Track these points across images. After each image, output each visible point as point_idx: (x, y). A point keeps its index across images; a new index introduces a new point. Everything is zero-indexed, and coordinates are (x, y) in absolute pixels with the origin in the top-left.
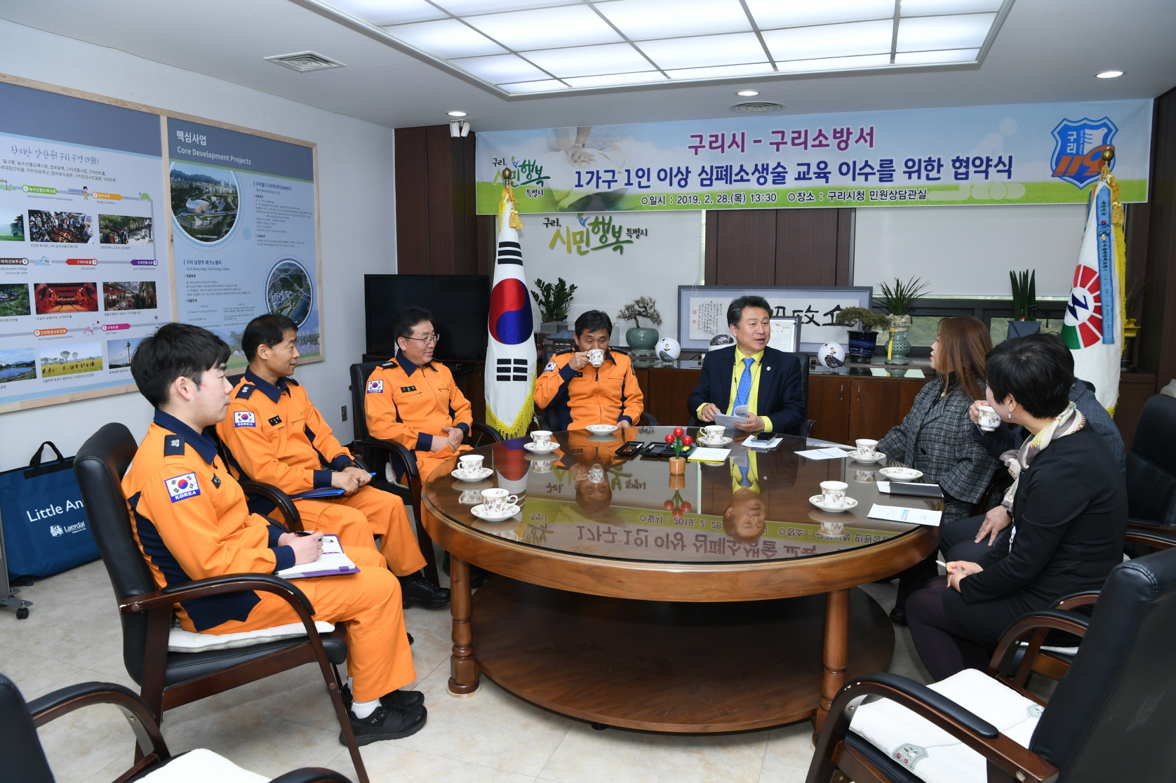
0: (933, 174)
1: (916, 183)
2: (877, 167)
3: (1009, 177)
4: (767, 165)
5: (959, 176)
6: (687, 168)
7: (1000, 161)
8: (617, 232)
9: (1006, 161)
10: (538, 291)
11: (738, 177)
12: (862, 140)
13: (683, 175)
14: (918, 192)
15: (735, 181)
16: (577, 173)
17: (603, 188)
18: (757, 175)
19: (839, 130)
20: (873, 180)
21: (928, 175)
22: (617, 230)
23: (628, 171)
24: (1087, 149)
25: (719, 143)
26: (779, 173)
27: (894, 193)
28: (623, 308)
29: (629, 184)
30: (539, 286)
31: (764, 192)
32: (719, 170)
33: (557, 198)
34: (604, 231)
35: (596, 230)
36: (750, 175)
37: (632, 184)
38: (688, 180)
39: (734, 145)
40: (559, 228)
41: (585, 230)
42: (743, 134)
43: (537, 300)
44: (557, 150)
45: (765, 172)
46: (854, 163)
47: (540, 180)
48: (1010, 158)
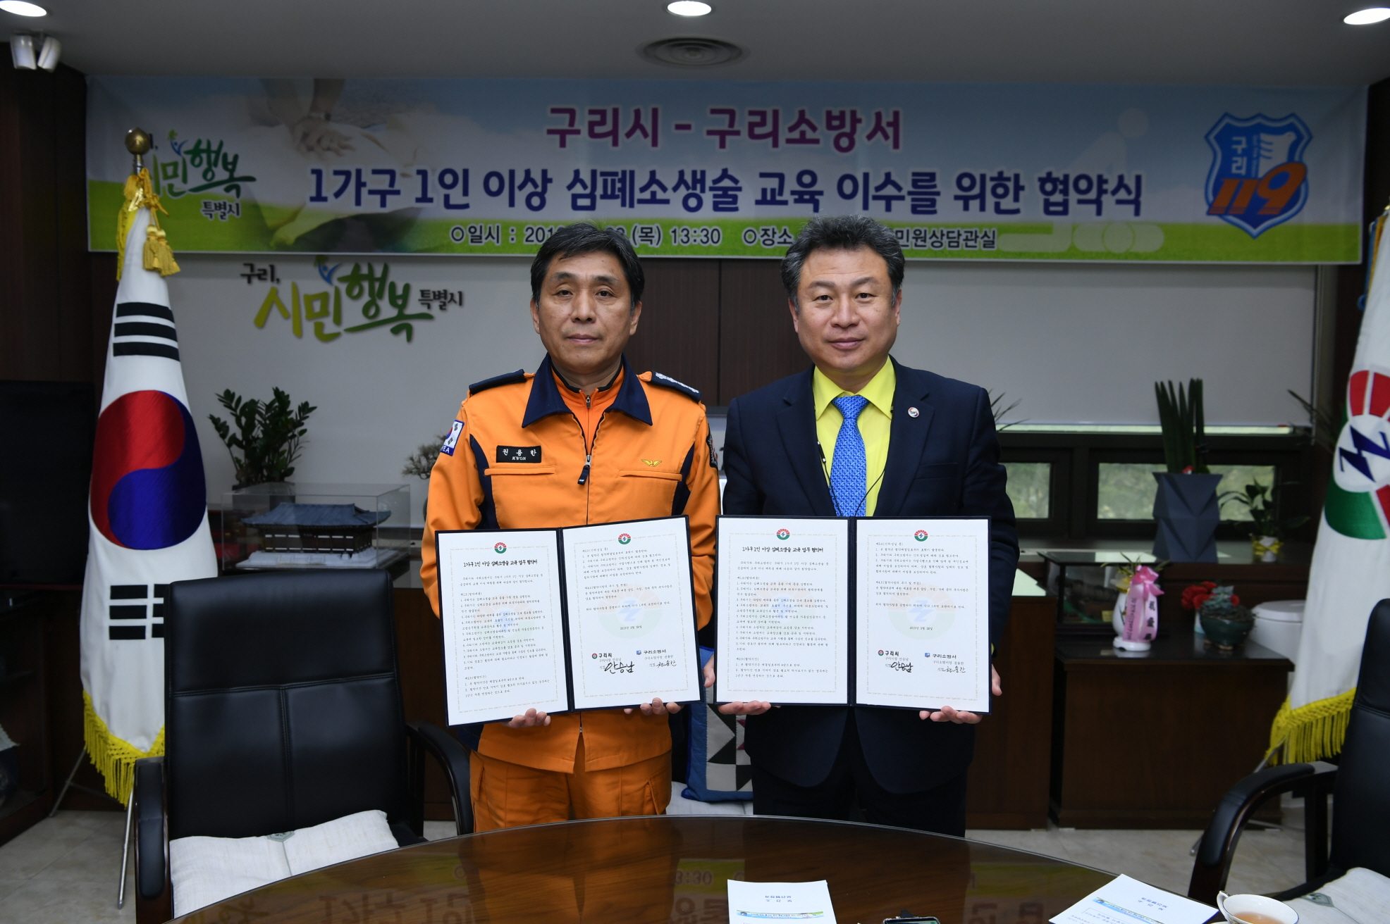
0: (1007, 203)
1: (976, 218)
2: (907, 187)
3: (1137, 213)
4: (703, 173)
5: (1052, 209)
6: (544, 172)
7: (1121, 184)
8: (400, 297)
9: (1131, 183)
10: (226, 416)
11: (647, 195)
12: (879, 135)
13: (535, 186)
14: (980, 235)
15: (641, 201)
16: (314, 171)
17: (371, 205)
18: (683, 191)
19: (836, 113)
20: (902, 210)
21: (997, 205)
22: (400, 291)
23: (423, 174)
24: (1264, 168)
25: (608, 127)
26: (725, 189)
27: (939, 235)
28: (416, 453)
29: (425, 198)
30: (229, 407)
31: (697, 225)
32: (609, 179)
33: (270, 222)
34: (371, 293)
35: (356, 291)
36: (670, 191)
37: (431, 200)
38: (547, 196)
39: (638, 132)
40: (275, 285)
41: (331, 291)
42: (655, 112)
43: (223, 436)
44: (271, 123)
45: (698, 186)
46: (866, 176)
47: (233, 184)
48: (1138, 179)
